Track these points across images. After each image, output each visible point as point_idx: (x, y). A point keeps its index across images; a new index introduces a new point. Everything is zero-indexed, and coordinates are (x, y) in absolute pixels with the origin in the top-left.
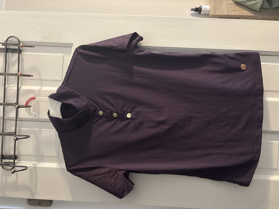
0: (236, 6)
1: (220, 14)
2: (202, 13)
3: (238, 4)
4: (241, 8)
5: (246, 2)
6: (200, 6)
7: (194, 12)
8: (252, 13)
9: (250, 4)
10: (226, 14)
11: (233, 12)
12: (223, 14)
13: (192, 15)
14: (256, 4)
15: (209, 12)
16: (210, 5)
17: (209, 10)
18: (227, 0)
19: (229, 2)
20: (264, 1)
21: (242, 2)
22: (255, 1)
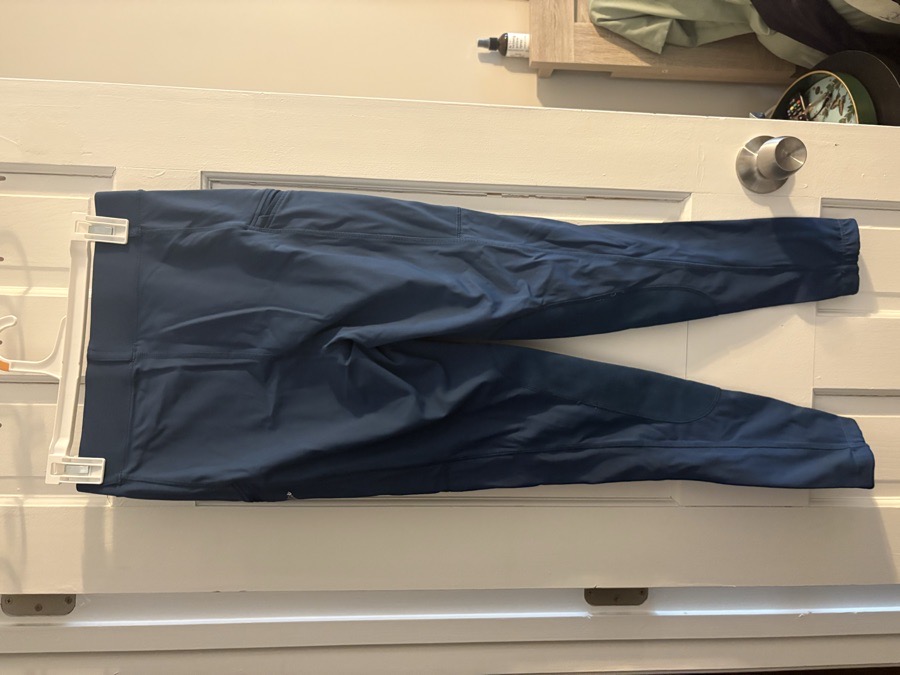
0: (602, 39)
1: (557, 61)
2: (508, 54)
3: (604, 31)
4: (614, 43)
5: (625, 29)
6: (503, 36)
7: (486, 50)
8: (642, 59)
9: (638, 35)
10: (572, 61)
11: (592, 54)
12: (566, 61)
13: (483, 57)
14: (653, 33)
15: (528, 51)
16: (530, 33)
17: (527, 44)
18: (576, 21)
19: (581, 26)
20: (671, 25)
21: (612, 26)
22: (648, 25)
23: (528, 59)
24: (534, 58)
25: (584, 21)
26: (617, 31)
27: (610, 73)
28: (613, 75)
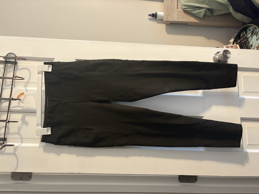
0: (185, 14)
1: (172, 20)
2: (157, 18)
3: (186, 12)
4: (189, 15)
5: (192, 11)
6: (156, 13)
7: (151, 17)
8: (197, 20)
9: (196, 13)
10: (176, 20)
11: (182, 19)
12: (174, 20)
13: (150, 19)
14: (200, 12)
15: (163, 17)
16: (164, 12)
17: (163, 15)
18: (177, 9)
19: (179, 10)
20: (206, 10)
21: (189, 10)
22: (199, 10)
23: (163, 20)
24: (165, 19)
25: (180, 9)
26: (190, 12)
28: (188, 25)
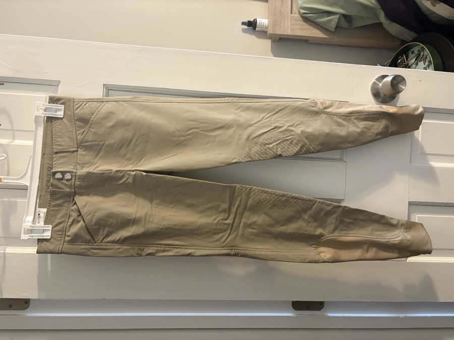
0: (304, 23)
1: (282, 33)
2: (257, 29)
3: (306, 19)
4: (310, 25)
5: (317, 18)
6: (255, 19)
7: (246, 27)
8: (324, 34)
9: (323, 22)
10: (289, 34)
11: (300, 31)
12: (286, 34)
13: (244, 31)
14: (330, 21)
15: (267, 28)
16: (268, 19)
17: (267, 24)
18: (291, 14)
19: (294, 16)
20: (340, 17)
21: (311, 17)
22: (328, 17)
23: (267, 32)
24: (270, 31)
25: (296, 14)
26: (312, 20)
27: (308, 40)
28: (309, 42)
